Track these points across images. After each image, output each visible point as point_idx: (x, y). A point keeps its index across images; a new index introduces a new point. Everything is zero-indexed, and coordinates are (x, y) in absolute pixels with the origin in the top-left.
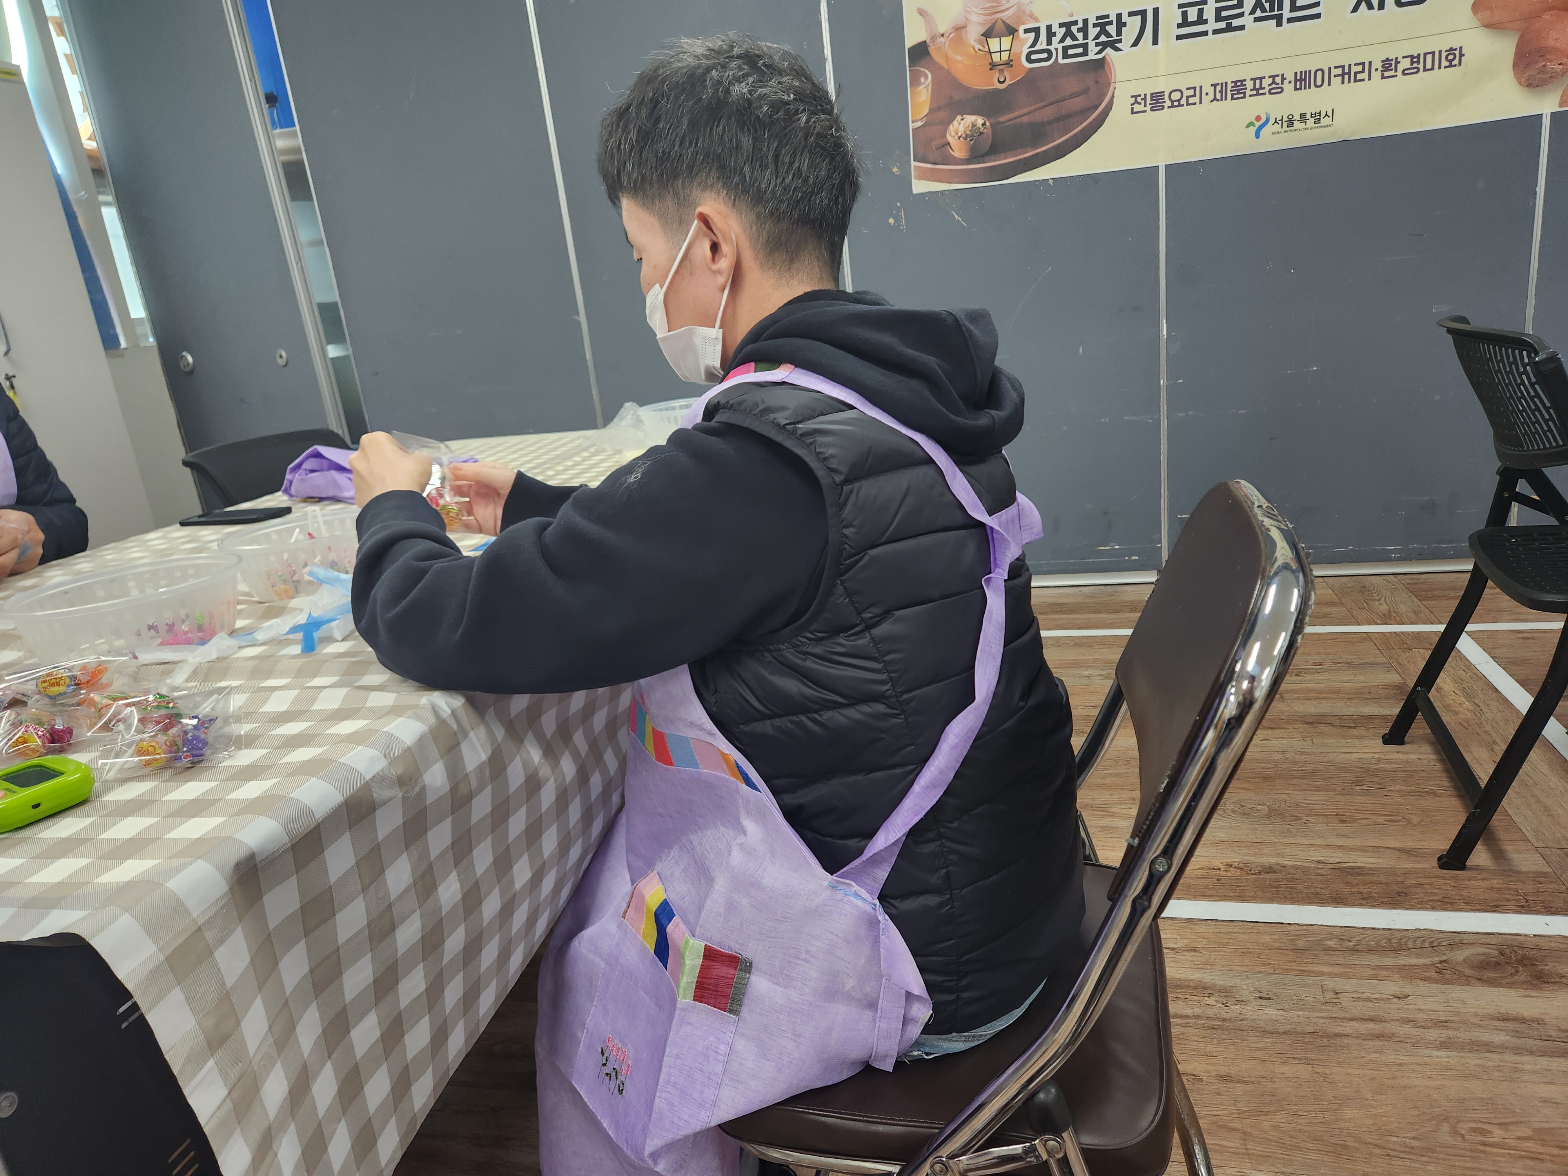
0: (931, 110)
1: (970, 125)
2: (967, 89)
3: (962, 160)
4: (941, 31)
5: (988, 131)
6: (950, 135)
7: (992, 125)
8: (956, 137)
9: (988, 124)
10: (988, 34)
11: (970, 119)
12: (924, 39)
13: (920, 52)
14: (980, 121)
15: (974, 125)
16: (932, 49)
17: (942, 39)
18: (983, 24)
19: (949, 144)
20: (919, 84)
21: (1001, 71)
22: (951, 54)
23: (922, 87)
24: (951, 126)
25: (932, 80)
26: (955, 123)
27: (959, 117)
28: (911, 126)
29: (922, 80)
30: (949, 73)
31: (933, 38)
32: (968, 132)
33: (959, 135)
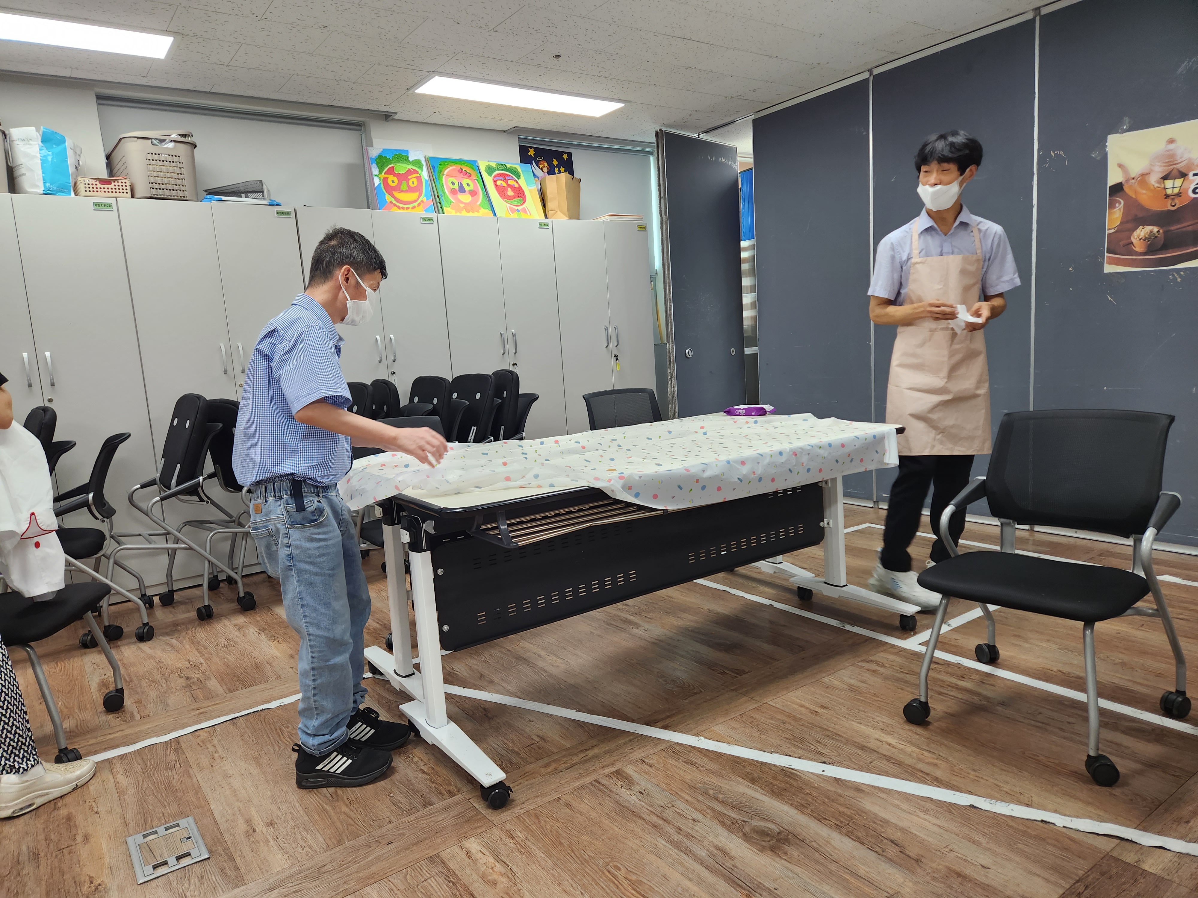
0: (1122, 223)
1: (1149, 232)
2: (1148, 210)
3: (1141, 253)
4: (1133, 176)
5: (1161, 235)
6: (1134, 238)
7: (1164, 232)
8: (1138, 239)
9: (1161, 231)
10: (1165, 178)
11: (1148, 228)
12: (1120, 181)
13: (1117, 189)
14: (1155, 229)
15: (1151, 232)
16: (1126, 188)
17: (1133, 181)
18: (1162, 172)
19: (1132, 243)
20: (1115, 207)
21: (1173, 199)
22: (1139, 190)
23: (1116, 209)
24: (1135, 232)
25: (1124, 205)
26: (1138, 231)
27: (1141, 227)
28: (1107, 232)
29: (1117, 205)
30: (1136, 201)
31: (1127, 181)
32: (1147, 236)
33: (1140, 238)
